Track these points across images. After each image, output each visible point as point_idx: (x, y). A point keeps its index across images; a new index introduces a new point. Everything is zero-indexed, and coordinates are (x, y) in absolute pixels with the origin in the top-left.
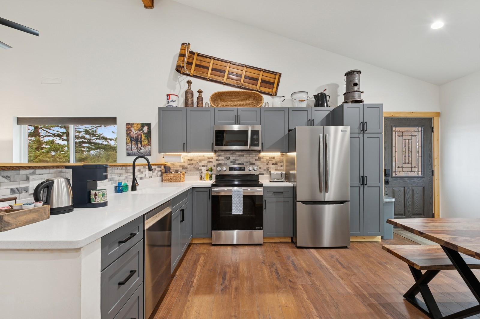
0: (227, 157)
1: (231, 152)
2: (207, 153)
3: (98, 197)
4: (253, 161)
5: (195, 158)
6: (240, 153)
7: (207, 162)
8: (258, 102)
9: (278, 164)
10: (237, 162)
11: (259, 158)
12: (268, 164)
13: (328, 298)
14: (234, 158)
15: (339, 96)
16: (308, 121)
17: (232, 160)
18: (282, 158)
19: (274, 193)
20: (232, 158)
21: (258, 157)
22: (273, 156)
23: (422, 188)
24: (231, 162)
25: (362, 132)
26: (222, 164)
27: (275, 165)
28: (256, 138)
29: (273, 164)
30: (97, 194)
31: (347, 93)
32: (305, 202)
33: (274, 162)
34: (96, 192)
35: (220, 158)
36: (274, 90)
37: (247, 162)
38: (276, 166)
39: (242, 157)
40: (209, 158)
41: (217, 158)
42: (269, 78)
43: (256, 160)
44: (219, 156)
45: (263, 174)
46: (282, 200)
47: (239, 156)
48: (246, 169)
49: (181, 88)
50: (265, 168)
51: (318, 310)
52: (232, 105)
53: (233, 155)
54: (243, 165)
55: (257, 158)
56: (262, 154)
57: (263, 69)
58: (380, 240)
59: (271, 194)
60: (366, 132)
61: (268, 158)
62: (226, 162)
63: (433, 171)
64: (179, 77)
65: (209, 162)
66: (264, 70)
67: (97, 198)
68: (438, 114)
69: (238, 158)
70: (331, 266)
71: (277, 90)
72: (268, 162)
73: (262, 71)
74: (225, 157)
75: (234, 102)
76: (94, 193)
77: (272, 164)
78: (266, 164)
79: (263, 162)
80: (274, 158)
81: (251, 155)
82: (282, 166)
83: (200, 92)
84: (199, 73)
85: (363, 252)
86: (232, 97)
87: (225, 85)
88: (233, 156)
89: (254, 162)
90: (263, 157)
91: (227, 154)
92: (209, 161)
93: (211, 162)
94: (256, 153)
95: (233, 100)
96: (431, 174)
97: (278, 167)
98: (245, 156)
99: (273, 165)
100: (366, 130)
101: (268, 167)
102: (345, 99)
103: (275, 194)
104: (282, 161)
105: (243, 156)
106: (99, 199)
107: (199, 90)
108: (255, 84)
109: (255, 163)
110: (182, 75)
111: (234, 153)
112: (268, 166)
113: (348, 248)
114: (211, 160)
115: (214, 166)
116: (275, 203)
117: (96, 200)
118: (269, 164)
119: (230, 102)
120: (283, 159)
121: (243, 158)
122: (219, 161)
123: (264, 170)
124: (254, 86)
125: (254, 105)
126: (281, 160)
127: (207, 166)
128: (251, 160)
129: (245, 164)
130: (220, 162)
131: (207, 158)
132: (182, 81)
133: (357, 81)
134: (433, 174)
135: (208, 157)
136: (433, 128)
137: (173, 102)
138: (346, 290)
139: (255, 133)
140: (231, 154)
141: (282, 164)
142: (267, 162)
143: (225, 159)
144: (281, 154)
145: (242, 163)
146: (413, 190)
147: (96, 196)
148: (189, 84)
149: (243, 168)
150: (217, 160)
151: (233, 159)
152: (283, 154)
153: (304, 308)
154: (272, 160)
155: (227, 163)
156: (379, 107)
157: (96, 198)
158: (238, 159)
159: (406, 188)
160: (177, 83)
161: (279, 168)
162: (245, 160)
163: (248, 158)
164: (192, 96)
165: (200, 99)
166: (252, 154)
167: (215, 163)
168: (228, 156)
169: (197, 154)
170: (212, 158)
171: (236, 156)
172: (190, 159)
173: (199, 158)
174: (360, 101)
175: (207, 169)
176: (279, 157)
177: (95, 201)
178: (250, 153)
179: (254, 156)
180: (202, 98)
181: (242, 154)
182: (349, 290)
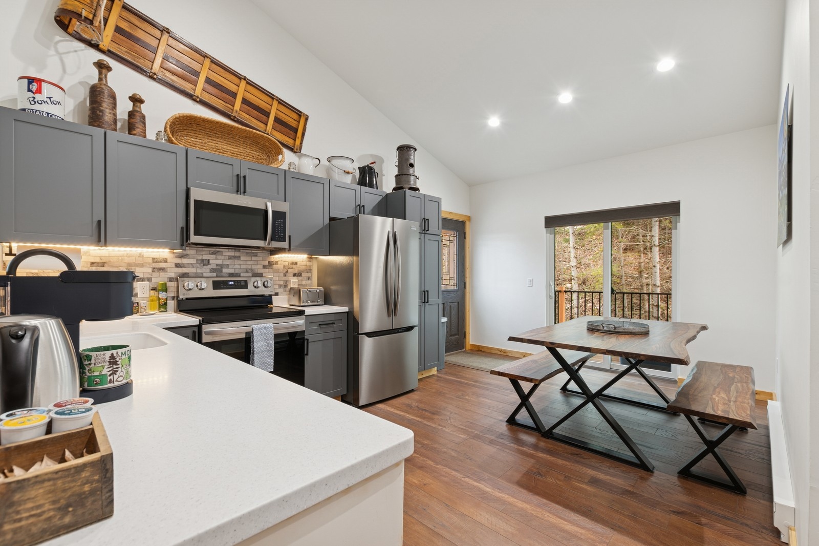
0: (203, 260)
1: (213, 249)
2: (150, 250)
3: (120, 369)
4: (259, 269)
5: (115, 260)
6: (231, 253)
7: (150, 270)
8: (268, 156)
9: (303, 275)
10: (225, 271)
11: (270, 264)
12: (285, 276)
13: (452, 453)
14: (219, 262)
15: (384, 175)
16: (356, 207)
17: (215, 267)
18: (309, 264)
19: (320, 325)
20: (215, 261)
21: (269, 262)
22: (295, 261)
23: (457, 303)
24: (212, 270)
25: (424, 232)
26: (190, 275)
27: (297, 276)
28: (281, 226)
29: (295, 275)
30: (117, 359)
31: (400, 175)
32: (370, 335)
33: (296, 272)
34: (115, 355)
35: (185, 261)
36: (298, 142)
37: (247, 272)
38: (300, 278)
39: (236, 262)
40: (155, 260)
41: (179, 261)
42: (287, 118)
43: (264, 267)
44: (181, 256)
45: (277, 294)
46: (332, 335)
47: (230, 258)
48: (250, 286)
49: (64, 71)
50: (282, 283)
51: (458, 471)
52: (216, 151)
53: (218, 256)
54: (240, 276)
55: (266, 263)
56: (276, 257)
57: (277, 97)
58: (436, 373)
59: (315, 327)
60: (427, 232)
61: (286, 264)
62: (199, 271)
63: (465, 283)
64: (58, 38)
65: (156, 270)
66: (280, 99)
67: (117, 371)
68: (469, 218)
69: (228, 262)
70: (420, 417)
71: (301, 143)
72: (287, 272)
73: (277, 100)
74: (197, 260)
75: (220, 146)
76: (107, 359)
77: (292, 275)
78: (282, 275)
79: (277, 271)
80: (296, 264)
81: (254, 258)
82: (309, 278)
83: (136, 100)
84: (126, 52)
85: (434, 391)
86: (215, 133)
87: (197, 102)
88: (216, 259)
89: (261, 271)
90: (277, 263)
91: (203, 253)
92: (157, 267)
93: (162, 269)
94: (266, 254)
95: (217, 140)
96: (463, 286)
97: (302, 280)
98: (242, 258)
99: (295, 277)
100: (428, 230)
101: (287, 281)
102: (397, 182)
103: (322, 326)
104: (309, 270)
105: (238, 258)
106: (122, 374)
107: (134, 95)
108: (264, 122)
109: (262, 274)
110: (69, 38)
111: (218, 251)
112: (285, 278)
113: (415, 391)
114: (162, 265)
115: (171, 280)
116: (321, 342)
117: (116, 377)
118: (288, 274)
119: (210, 144)
120: (310, 266)
121: (239, 262)
122: (183, 269)
123: (280, 286)
124: (262, 125)
125: (260, 161)
126: (308, 268)
127: (149, 280)
128: (254, 267)
129: (242, 275)
130: (185, 270)
131: (151, 261)
132: (71, 54)
133: (412, 161)
134: (465, 287)
135: (153, 259)
136: (465, 234)
137: (52, 103)
138: (460, 437)
139: (280, 216)
140: (213, 253)
141: (309, 275)
142: (284, 272)
143: (198, 265)
144: (308, 258)
145: (237, 274)
146: (451, 306)
147: (115, 367)
148: (104, 71)
149: (243, 284)
150: (177, 265)
151: (217, 265)
152: (311, 258)
153: (443, 476)
154: (292, 268)
155: (202, 273)
156: (437, 201)
157: (114, 372)
158: (228, 265)
159: (446, 305)
160: (52, 52)
161: (304, 282)
162: (244, 267)
163: (249, 263)
164: (114, 106)
165: (137, 119)
166: (257, 256)
167: (173, 272)
168: (206, 257)
169: (122, 249)
170: (165, 261)
171: (223, 257)
172: (98, 260)
173: (127, 260)
174: (416, 189)
175: (152, 286)
176: (305, 263)
177: (111, 382)
178: (253, 253)
179: (261, 259)
180: (144, 117)
181: (237, 254)
182: (462, 436)
